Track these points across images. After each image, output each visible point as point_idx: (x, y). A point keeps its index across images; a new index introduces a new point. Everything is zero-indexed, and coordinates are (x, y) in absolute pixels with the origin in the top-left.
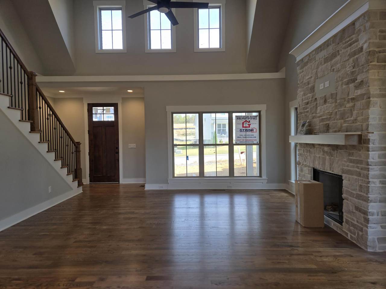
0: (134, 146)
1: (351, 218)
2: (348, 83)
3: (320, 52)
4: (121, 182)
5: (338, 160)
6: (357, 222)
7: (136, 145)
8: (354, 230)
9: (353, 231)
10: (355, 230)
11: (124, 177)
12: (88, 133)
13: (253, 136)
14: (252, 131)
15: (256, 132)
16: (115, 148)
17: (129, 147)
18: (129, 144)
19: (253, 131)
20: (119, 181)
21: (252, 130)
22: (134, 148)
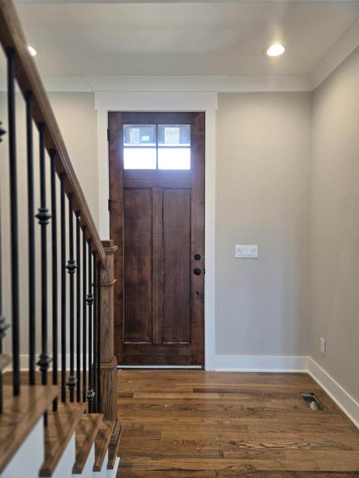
0: (254, 250)
4: (208, 367)
7: (258, 247)
11: (220, 349)
12: (110, 209)
16: (193, 257)
17: (237, 256)
18: (237, 246)
20: (203, 364)
22: (252, 258)
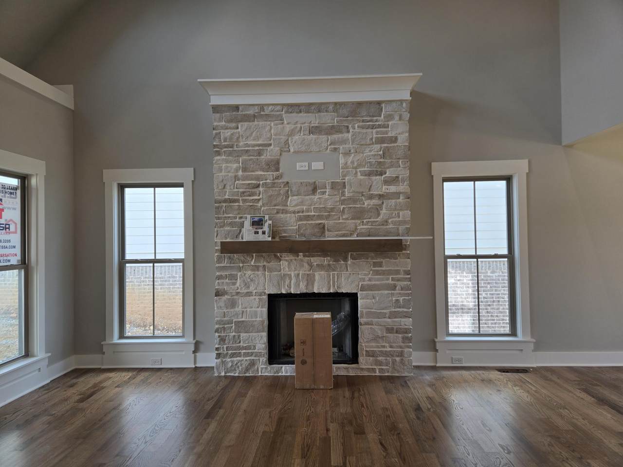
1: (378, 347)
2: (369, 174)
3: (297, 113)
5: (350, 274)
6: (391, 347)
8: (387, 360)
9: (385, 361)
10: (388, 358)
13: (7, 244)
14: (6, 228)
15: (15, 232)
19: (9, 228)
21: (7, 226)
